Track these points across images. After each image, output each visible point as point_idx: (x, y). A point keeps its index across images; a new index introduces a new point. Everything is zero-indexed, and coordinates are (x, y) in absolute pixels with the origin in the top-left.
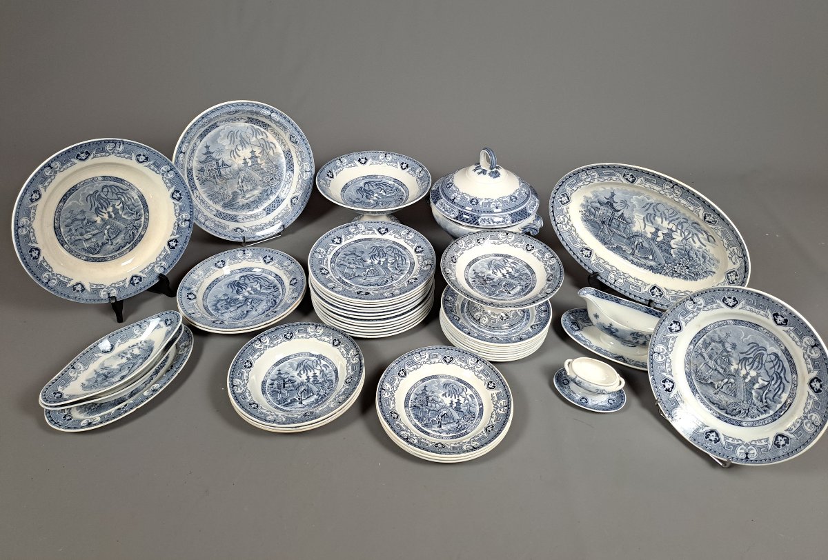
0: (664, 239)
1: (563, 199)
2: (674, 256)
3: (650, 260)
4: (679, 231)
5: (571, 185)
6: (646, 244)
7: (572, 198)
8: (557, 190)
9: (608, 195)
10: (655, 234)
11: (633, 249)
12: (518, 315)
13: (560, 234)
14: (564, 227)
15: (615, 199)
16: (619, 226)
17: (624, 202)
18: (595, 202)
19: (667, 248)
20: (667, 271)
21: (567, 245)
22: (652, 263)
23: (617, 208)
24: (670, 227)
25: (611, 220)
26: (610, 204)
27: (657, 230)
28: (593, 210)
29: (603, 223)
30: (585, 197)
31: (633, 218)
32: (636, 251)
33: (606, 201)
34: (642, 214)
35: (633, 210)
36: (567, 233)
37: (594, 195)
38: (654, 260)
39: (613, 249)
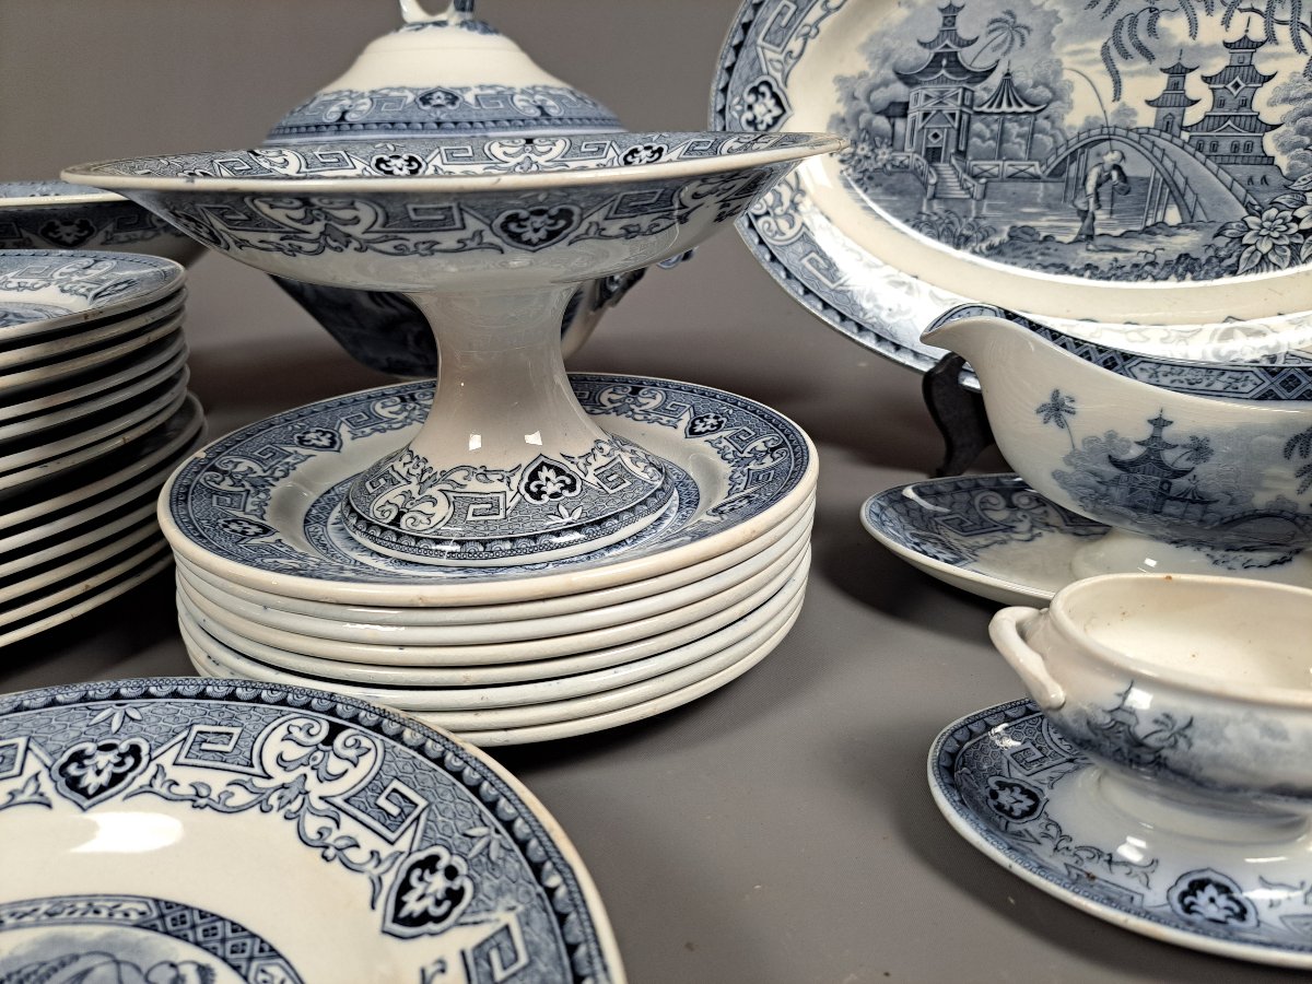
0: (1219, 103)
1: (759, 109)
2: (1283, 161)
3: (1171, 231)
4: (1283, 32)
5: (779, 36)
6: (1137, 167)
7: (795, 94)
8: (730, 70)
9: (932, 26)
10: (1175, 96)
11: (1083, 214)
12: (630, 475)
13: (774, 258)
14: (784, 224)
15: (964, 29)
16: (1002, 137)
17: (1009, 26)
18: (886, 83)
19: (1244, 137)
20: (1265, 247)
21: (807, 291)
22: (1186, 241)
23: (980, 65)
24: (1234, 35)
25: (964, 131)
26: (946, 61)
27: (1178, 73)
28: (882, 123)
29: (933, 155)
30: (841, 81)
31: (1058, 73)
32: (1101, 216)
33: (928, 55)
34: (1095, 34)
35: (1048, 40)
36: (799, 248)
37: (873, 57)
38: (1189, 223)
39: (996, 252)
